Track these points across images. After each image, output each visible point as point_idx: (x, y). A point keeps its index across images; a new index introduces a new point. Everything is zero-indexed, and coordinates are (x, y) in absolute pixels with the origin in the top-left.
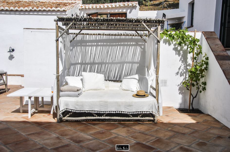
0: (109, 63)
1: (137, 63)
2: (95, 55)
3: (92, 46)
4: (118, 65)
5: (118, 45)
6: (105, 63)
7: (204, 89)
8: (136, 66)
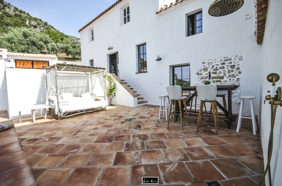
0: (71, 88)
1: (85, 87)
2: (62, 84)
3: (60, 79)
4: (76, 89)
5: (75, 79)
6: (69, 88)
7: (115, 96)
8: (85, 89)
